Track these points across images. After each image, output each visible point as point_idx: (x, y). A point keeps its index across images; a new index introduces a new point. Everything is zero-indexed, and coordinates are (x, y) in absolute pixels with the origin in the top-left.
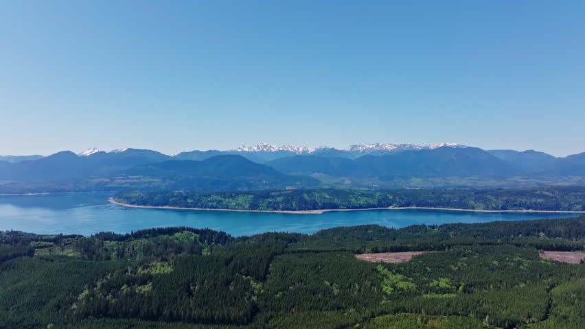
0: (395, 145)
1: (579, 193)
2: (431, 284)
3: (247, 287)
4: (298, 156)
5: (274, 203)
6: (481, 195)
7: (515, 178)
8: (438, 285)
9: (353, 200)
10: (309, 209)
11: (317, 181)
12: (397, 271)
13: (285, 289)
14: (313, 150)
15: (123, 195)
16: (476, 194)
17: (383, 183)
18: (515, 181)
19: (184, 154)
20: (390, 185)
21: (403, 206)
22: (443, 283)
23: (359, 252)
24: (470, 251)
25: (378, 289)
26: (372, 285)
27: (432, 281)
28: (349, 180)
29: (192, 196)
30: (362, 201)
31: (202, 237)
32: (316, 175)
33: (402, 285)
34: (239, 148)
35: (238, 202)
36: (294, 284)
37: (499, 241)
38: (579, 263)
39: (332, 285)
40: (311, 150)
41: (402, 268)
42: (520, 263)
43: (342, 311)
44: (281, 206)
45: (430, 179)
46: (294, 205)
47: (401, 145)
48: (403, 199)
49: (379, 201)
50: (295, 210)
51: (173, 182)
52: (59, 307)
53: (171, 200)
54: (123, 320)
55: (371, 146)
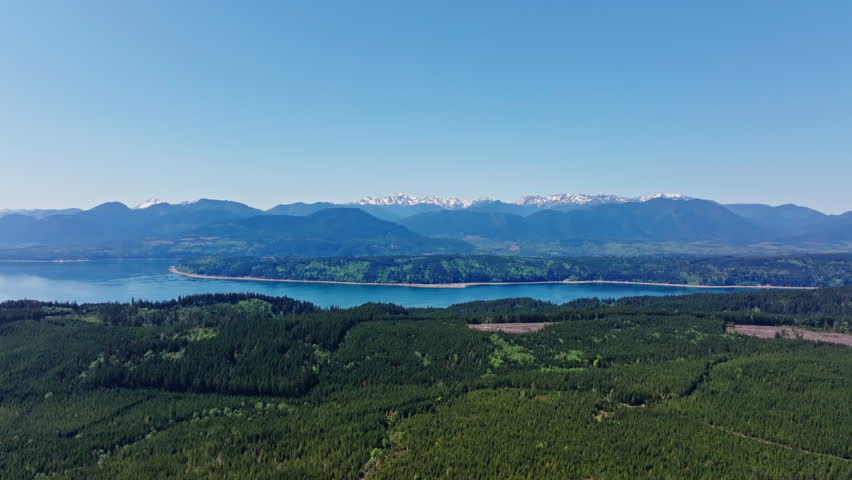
0: (589, 197)
1: (842, 263)
2: (557, 357)
3: (308, 356)
4: (447, 211)
5: (399, 273)
6: (697, 265)
7: (762, 245)
8: (565, 358)
9: (513, 270)
10: (448, 282)
11: (470, 246)
12: (516, 342)
13: (361, 359)
14: (469, 204)
15: (189, 262)
16: (692, 263)
17: (566, 250)
18: (761, 248)
19: (281, 207)
20: (576, 252)
21: (585, 280)
22: (573, 355)
23: (476, 322)
24: (629, 322)
25: (483, 362)
26: (477, 356)
27: (559, 354)
28: (517, 245)
29: (283, 263)
30: (526, 272)
31: (277, 307)
32: (469, 238)
33: (517, 357)
34: (363, 201)
35: (347, 271)
36: (373, 353)
37: (676, 311)
38: (773, 337)
39: (423, 356)
40: (467, 204)
41: (525, 339)
42: (692, 336)
43: (427, 384)
44: (408, 277)
45: (633, 245)
46: (427, 277)
47: (599, 196)
48: (584, 269)
49: (550, 272)
50: (428, 283)
51: (263, 246)
52: (62, 375)
53: (254, 268)
54: (141, 391)
55: (554, 198)
